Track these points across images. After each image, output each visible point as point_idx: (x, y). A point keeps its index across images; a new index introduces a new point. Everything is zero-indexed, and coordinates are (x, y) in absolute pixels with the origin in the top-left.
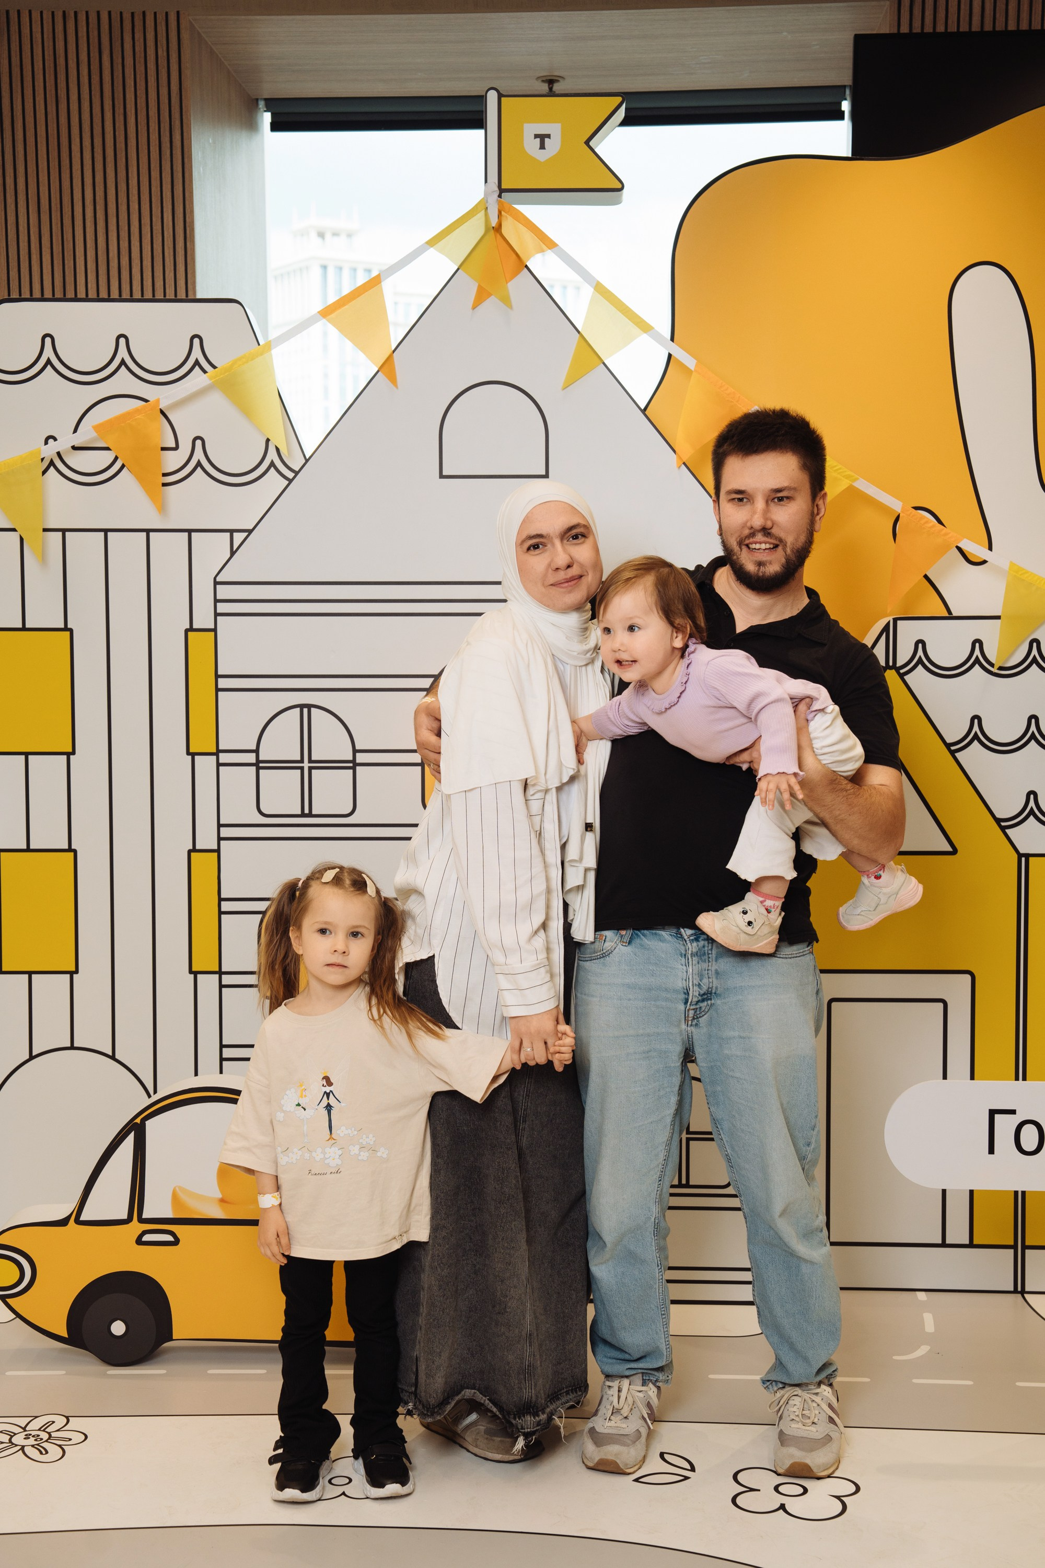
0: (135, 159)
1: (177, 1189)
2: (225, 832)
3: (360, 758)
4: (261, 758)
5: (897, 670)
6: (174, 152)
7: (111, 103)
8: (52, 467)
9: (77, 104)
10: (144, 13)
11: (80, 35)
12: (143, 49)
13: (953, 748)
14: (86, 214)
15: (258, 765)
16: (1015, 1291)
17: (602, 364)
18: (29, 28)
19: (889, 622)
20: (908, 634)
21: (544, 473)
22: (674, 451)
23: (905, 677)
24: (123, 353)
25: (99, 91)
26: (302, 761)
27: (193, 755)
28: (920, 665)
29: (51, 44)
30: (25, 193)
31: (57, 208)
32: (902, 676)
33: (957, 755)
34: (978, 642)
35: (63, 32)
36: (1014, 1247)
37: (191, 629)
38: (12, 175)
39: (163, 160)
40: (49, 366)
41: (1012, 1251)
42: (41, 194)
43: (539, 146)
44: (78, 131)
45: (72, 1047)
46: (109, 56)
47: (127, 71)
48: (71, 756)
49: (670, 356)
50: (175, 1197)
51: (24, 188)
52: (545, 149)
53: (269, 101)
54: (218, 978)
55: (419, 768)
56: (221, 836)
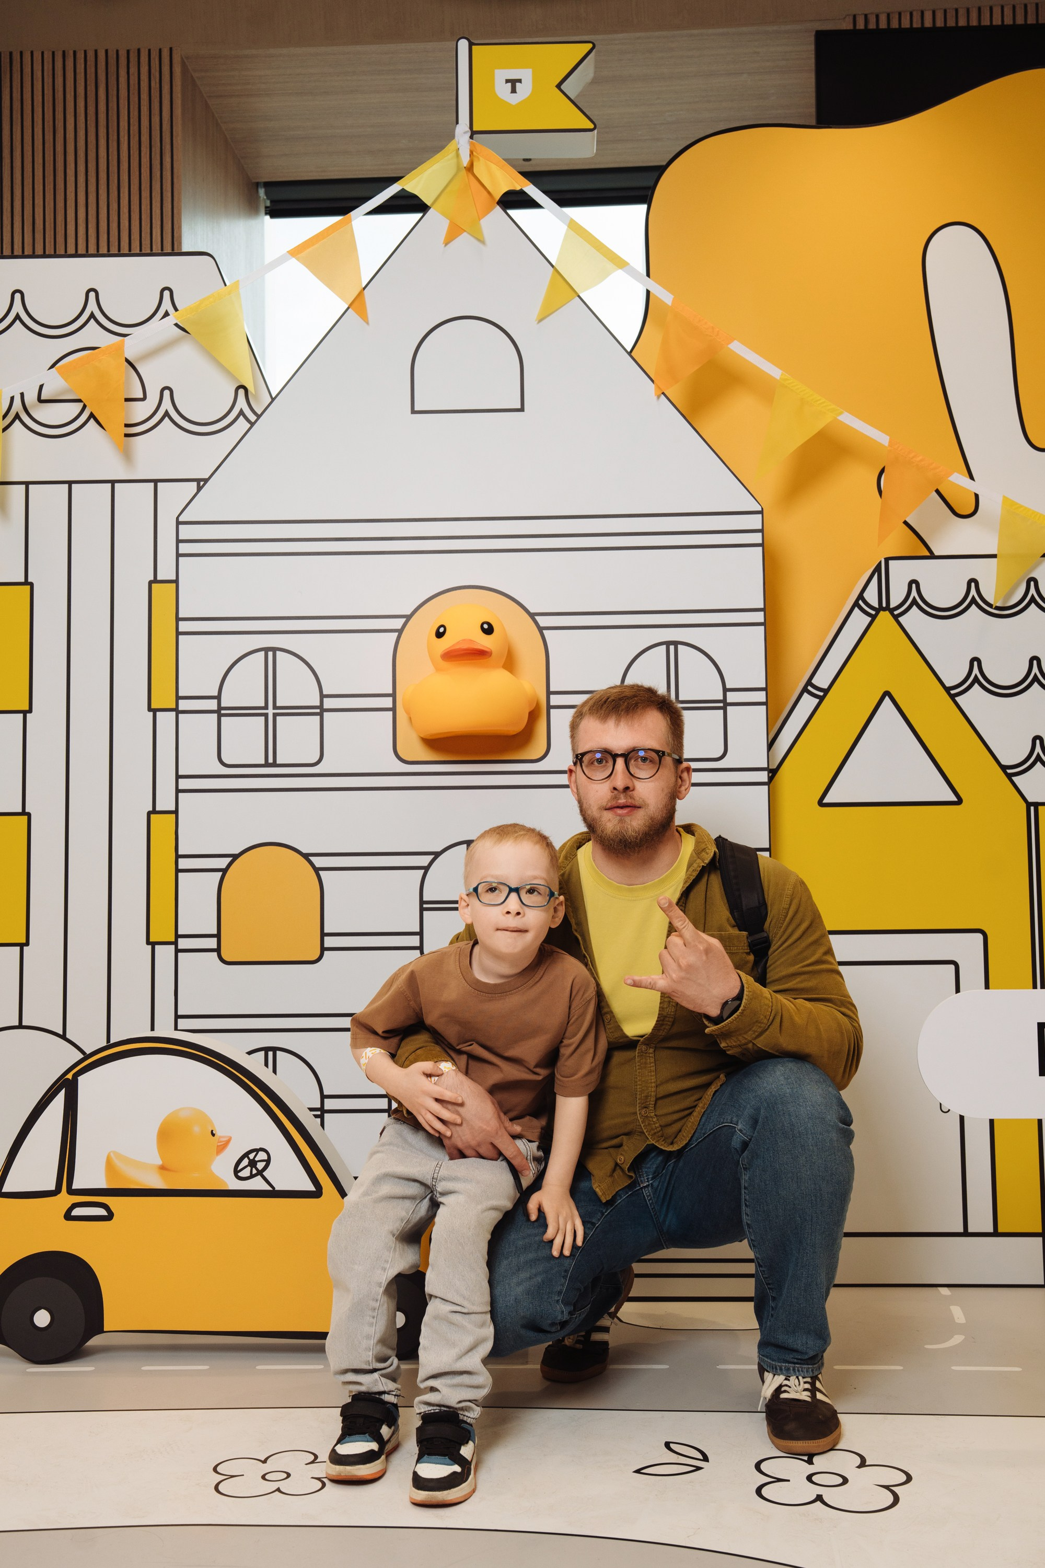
0: (127, 180)
1: (112, 1154)
2: (184, 785)
3: (328, 703)
4: (223, 705)
5: (891, 611)
6: (164, 173)
7: (105, 131)
8: (17, 420)
9: (73, 133)
10: (139, 50)
11: (78, 71)
12: (137, 82)
13: (953, 692)
14: (78, 232)
15: (220, 712)
17: (577, 297)
18: (30, 66)
19: (880, 562)
20: (900, 574)
21: (519, 407)
23: (900, 619)
24: (92, 307)
25: (95, 121)
26: (266, 707)
27: (154, 711)
28: (914, 606)
29: (51, 80)
30: (21, 215)
32: (896, 618)
33: (957, 699)
34: (973, 582)
35: (62, 69)
36: (1043, 1234)
37: (155, 581)
38: (9, 199)
39: (153, 182)
40: (18, 321)
41: (1041, 1239)
42: (36, 216)
43: (510, 90)
45: (20, 1026)
46: (105, 88)
47: (121, 101)
48: (28, 715)
49: (648, 292)
50: (110, 1165)
51: (20, 209)
52: (516, 92)
53: (268, 185)
54: (173, 946)
55: (391, 713)
56: (180, 788)
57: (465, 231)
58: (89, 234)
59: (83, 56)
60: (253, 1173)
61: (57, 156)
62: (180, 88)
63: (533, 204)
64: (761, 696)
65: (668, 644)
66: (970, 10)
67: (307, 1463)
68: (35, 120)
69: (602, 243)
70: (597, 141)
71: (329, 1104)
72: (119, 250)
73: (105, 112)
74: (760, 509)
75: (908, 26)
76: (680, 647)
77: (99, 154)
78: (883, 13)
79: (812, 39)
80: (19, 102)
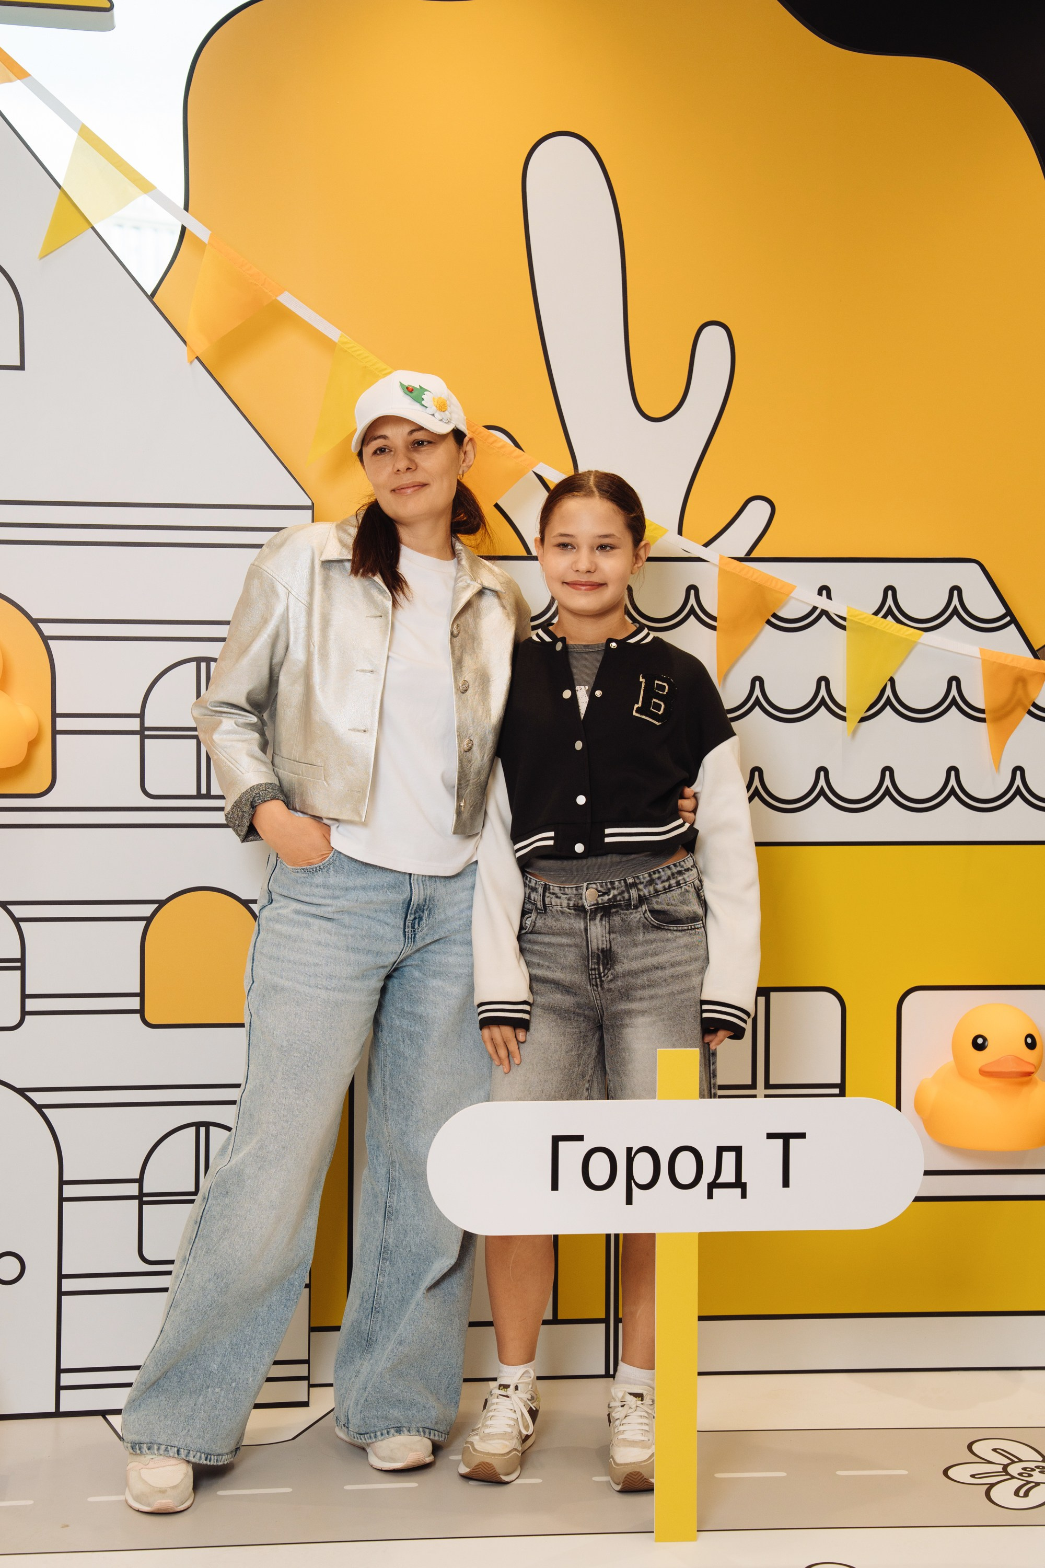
16: (606, 1375)
21: (19, 364)
22: (185, 342)
36: (606, 1321)
41: (603, 1325)
49: (184, 229)
65: (198, 660)
74: (311, 504)
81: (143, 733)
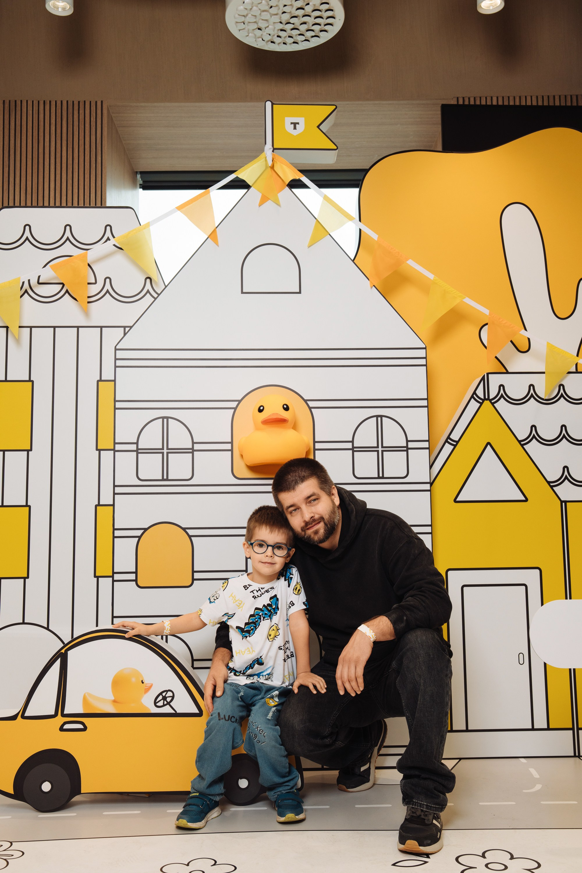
1: (86, 695)
2: (118, 490)
3: (196, 447)
4: (139, 447)
5: (490, 400)
6: (97, 165)
7: (66, 143)
8: (26, 293)
9: (49, 142)
10: (85, 101)
11: (52, 111)
12: (83, 118)
13: (522, 443)
15: (138, 451)
16: (575, 756)
17: (329, 235)
18: (26, 108)
19: (484, 375)
20: (495, 381)
21: (299, 291)
22: (368, 279)
23: (494, 405)
24: (68, 234)
25: (60, 137)
26: (163, 449)
27: (100, 451)
28: (502, 398)
29: (37, 115)
31: (35, 192)
32: (493, 404)
33: (524, 446)
35: (43, 111)
36: (573, 729)
37: (101, 380)
39: (91, 170)
40: (27, 241)
41: (572, 731)
43: (293, 128)
44: (49, 155)
45: (24, 623)
46: (66, 121)
47: (75, 128)
48: (30, 452)
50: (85, 700)
52: (296, 129)
53: (142, 173)
54: (111, 578)
55: (230, 452)
56: (115, 492)
57: (270, 199)
58: (56, 196)
59: (55, 104)
60: (165, 704)
61: (39, 155)
62: (106, 122)
63: (305, 186)
64: (426, 445)
65: (377, 416)
66: (516, 98)
67: (211, 865)
68: (28, 136)
69: (341, 207)
70: (337, 156)
71: (196, 664)
72: (72, 205)
73: (66, 133)
74: (425, 347)
75: (485, 104)
76: (383, 418)
77: (62, 154)
78: (472, 97)
79: (439, 108)
80: (20, 127)
81: (353, 449)
